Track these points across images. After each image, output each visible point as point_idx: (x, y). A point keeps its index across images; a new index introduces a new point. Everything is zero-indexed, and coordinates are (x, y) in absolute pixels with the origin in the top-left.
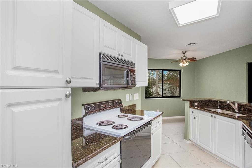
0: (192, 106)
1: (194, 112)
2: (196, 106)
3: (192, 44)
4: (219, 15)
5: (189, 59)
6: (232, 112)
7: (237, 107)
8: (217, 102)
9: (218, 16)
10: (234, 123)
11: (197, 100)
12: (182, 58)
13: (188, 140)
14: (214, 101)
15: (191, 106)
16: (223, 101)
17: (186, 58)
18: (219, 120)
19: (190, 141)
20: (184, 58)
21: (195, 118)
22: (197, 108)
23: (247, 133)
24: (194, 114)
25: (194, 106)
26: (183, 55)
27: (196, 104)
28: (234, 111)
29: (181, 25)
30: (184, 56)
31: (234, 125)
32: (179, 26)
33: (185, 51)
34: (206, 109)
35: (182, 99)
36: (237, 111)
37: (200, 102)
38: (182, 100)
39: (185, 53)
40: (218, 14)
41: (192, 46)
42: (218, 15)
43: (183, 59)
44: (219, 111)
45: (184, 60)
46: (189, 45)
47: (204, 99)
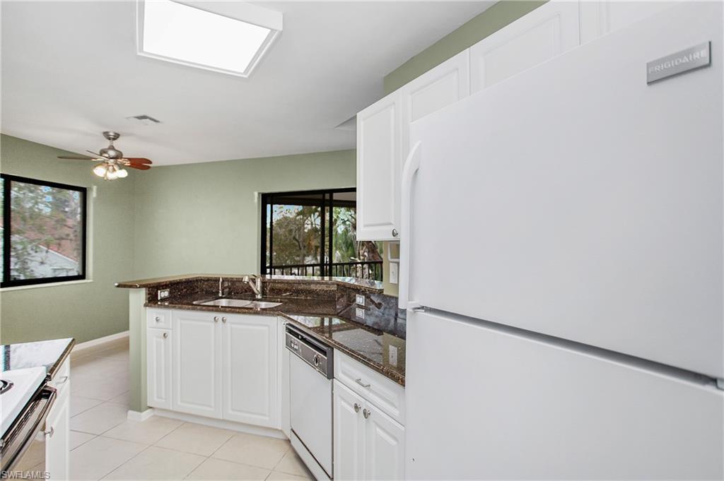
0: (152, 300)
1: (162, 318)
2: (163, 300)
3: (148, 120)
4: (249, 77)
5: (129, 159)
6: (250, 300)
7: (259, 289)
8: (217, 280)
9: (244, 78)
10: (266, 326)
11: (166, 282)
12: (103, 152)
13: (145, 411)
14: (208, 280)
15: (150, 301)
16: (229, 277)
17: (119, 156)
18: (233, 326)
19: (150, 410)
20: (112, 153)
21: (165, 334)
22: (166, 304)
23: (300, 339)
24: (161, 324)
25: (159, 301)
26: (107, 144)
27: (164, 294)
28: (252, 296)
29: (147, 53)
30: (112, 148)
31: (267, 328)
32: (139, 54)
33: (116, 133)
34: (194, 303)
35: (116, 284)
36: (259, 297)
37: (173, 286)
38: (118, 286)
39: (114, 139)
40: (246, 74)
41: (147, 125)
42: (246, 76)
43: (106, 155)
44: (223, 302)
45: (112, 160)
46: (137, 120)
47: (183, 278)
